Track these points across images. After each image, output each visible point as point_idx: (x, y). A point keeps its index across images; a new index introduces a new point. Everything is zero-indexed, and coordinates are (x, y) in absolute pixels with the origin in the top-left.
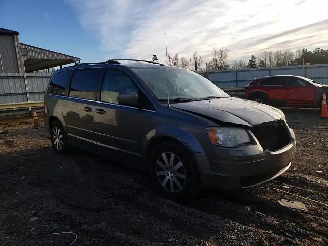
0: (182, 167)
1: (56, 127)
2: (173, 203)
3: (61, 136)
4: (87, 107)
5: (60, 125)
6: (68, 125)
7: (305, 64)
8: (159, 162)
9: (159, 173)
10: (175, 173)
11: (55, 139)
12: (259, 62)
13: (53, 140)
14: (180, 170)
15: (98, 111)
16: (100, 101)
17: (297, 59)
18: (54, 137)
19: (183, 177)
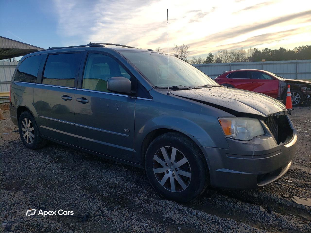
0: (187, 163)
1: (26, 119)
2: (177, 206)
3: (32, 129)
4: (66, 96)
5: (31, 116)
6: (41, 117)
7: (261, 61)
8: (156, 158)
9: (156, 171)
10: (177, 171)
11: (25, 132)
12: (216, 58)
13: (21, 133)
14: (184, 167)
15: (80, 100)
16: (82, 88)
17: (249, 57)
18: (23, 129)
19: (188, 175)
